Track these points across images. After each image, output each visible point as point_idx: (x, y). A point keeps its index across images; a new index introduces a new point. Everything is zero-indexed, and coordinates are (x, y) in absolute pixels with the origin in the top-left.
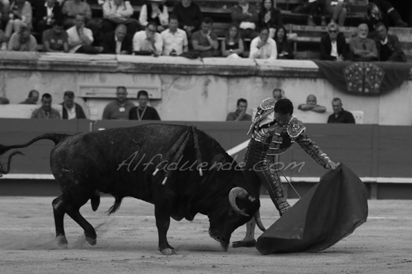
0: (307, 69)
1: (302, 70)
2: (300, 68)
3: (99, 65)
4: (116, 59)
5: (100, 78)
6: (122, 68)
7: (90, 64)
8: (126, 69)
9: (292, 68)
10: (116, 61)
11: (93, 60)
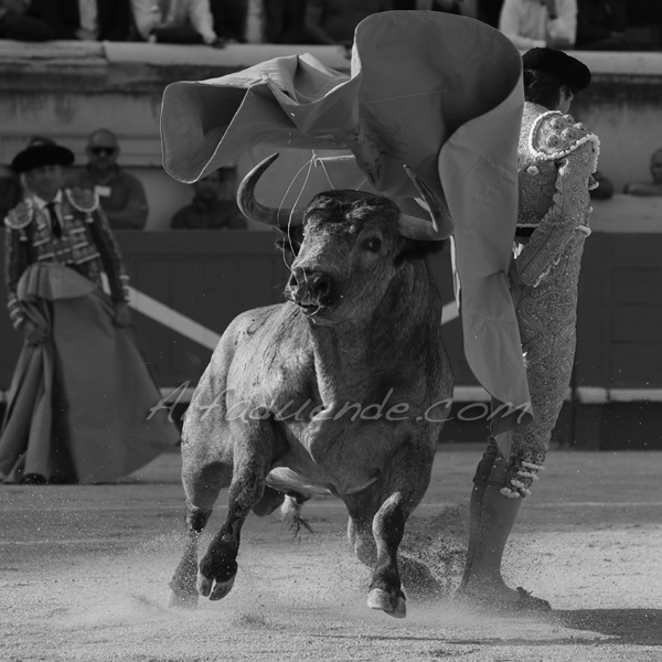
0: (652, 76)
1: (636, 81)
2: (633, 76)
3: (55, 71)
4: (103, 56)
5: (58, 110)
6: (120, 79)
7: (28, 70)
8: (133, 85)
9: (609, 75)
10: (102, 62)
11: (35, 58)
